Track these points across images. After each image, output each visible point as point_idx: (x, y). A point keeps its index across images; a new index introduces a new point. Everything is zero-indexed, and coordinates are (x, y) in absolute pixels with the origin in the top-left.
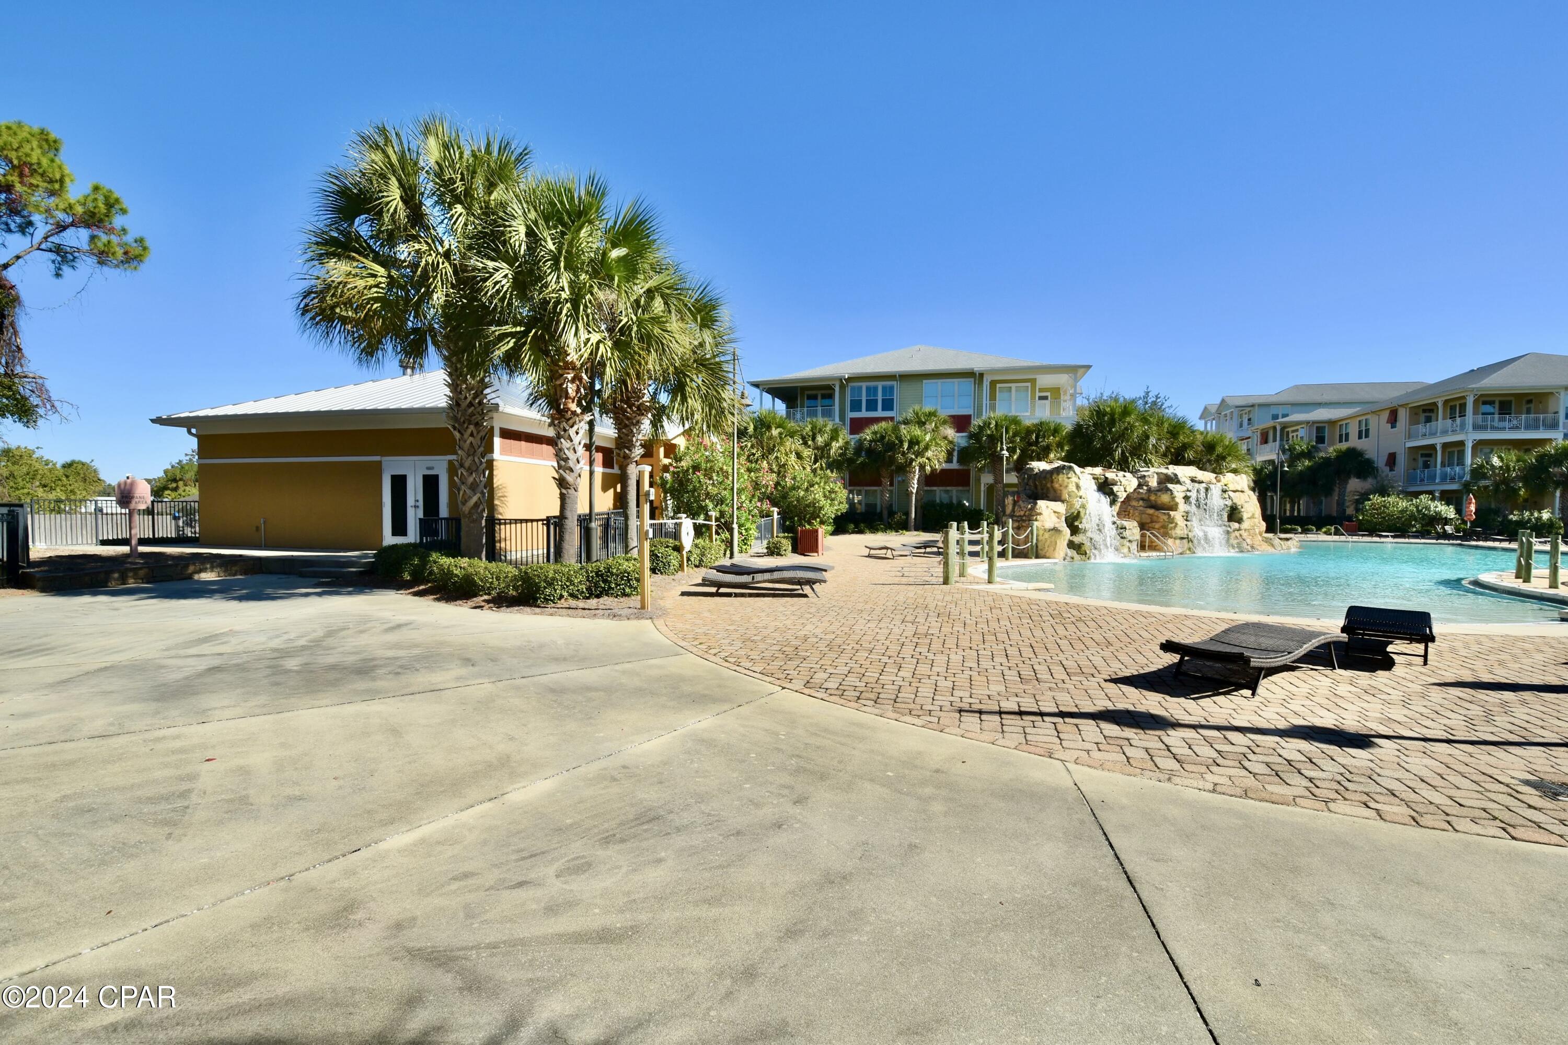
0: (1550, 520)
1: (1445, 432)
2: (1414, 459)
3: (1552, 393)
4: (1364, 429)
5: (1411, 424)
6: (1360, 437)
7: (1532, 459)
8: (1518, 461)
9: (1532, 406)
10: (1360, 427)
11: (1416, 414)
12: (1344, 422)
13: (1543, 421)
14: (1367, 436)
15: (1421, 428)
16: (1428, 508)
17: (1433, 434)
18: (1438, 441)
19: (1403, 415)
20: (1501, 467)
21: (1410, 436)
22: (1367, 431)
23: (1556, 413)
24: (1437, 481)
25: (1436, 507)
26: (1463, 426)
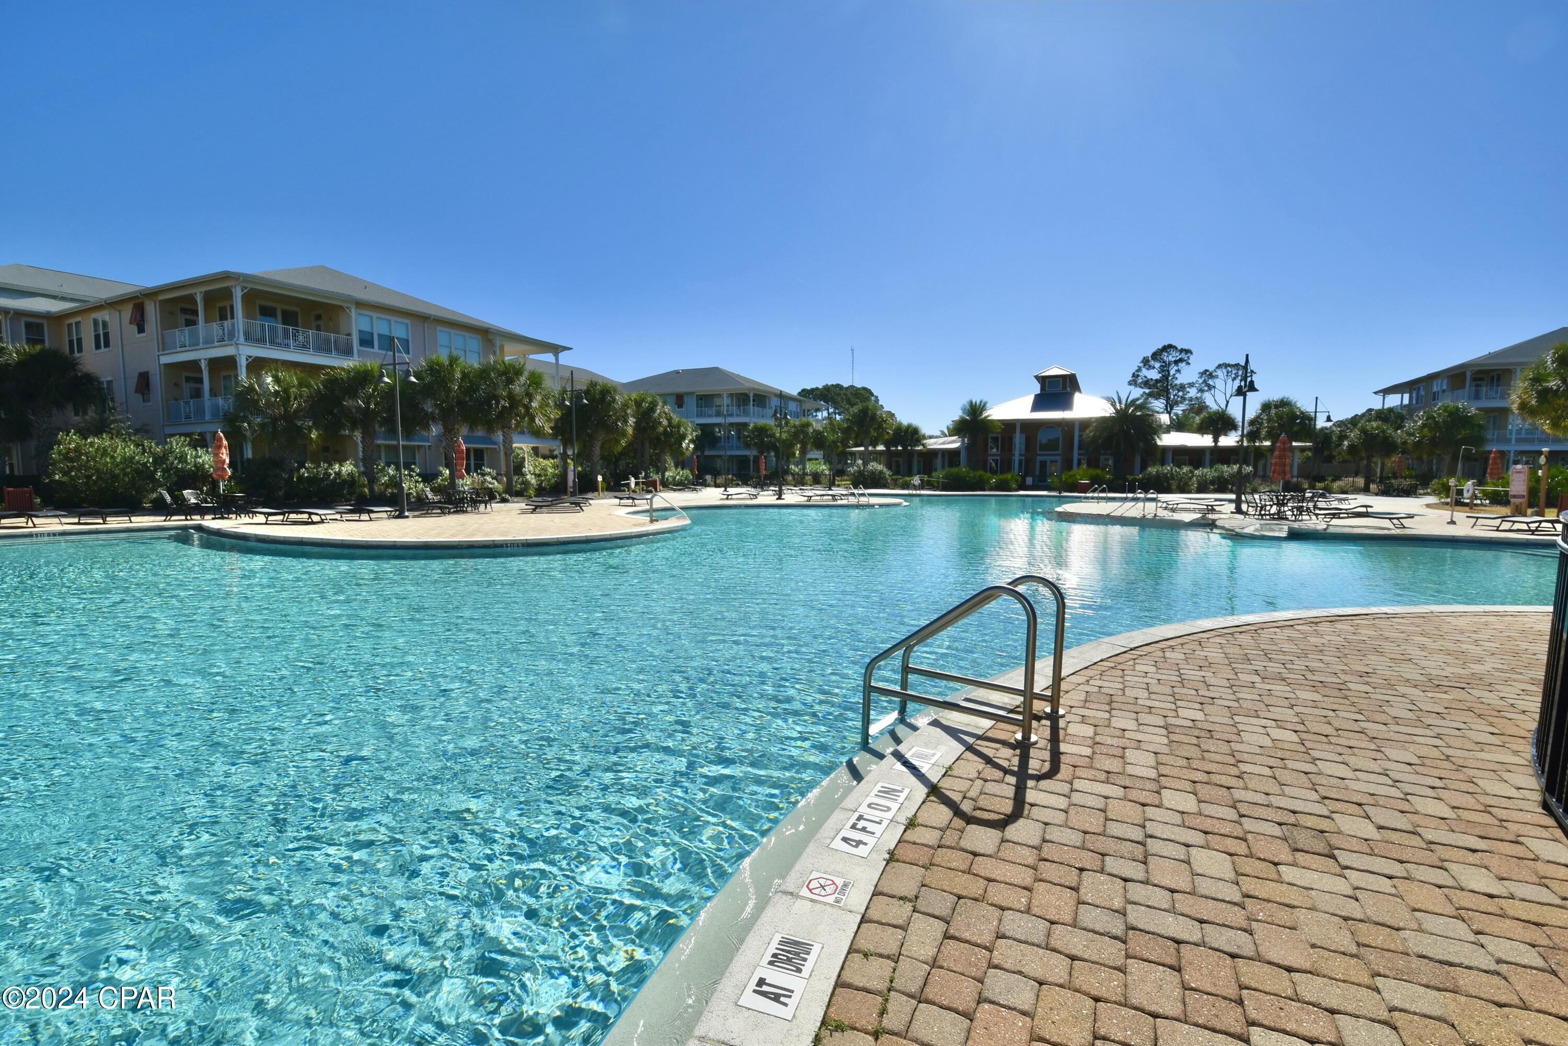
0: (351, 475)
1: (209, 342)
2: (176, 384)
3: (341, 307)
4: (101, 332)
5: (162, 329)
6: (98, 346)
7: (317, 384)
8: (301, 385)
9: (321, 323)
10: (96, 330)
11: (171, 313)
12: (73, 321)
13: (335, 342)
14: (107, 345)
15: (181, 335)
16: (182, 458)
17: (195, 344)
18: (203, 355)
19: (151, 311)
20: (277, 392)
21: (164, 347)
22: (106, 335)
23: (349, 335)
24: (207, 418)
25: (197, 457)
26: (232, 335)
